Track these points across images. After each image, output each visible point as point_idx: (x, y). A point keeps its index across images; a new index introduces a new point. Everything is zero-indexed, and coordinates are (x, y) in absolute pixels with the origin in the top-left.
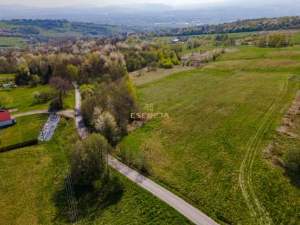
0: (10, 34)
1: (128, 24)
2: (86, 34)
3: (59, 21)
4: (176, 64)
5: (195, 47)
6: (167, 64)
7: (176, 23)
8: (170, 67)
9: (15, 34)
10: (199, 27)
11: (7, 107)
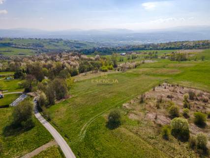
0: (26, 47)
1: (101, 41)
2: (72, 48)
3: (57, 39)
4: (111, 69)
5: (133, 58)
6: (104, 69)
7: (134, 41)
8: (106, 71)
9: (29, 47)
10: (143, 45)
11: (3, 89)
